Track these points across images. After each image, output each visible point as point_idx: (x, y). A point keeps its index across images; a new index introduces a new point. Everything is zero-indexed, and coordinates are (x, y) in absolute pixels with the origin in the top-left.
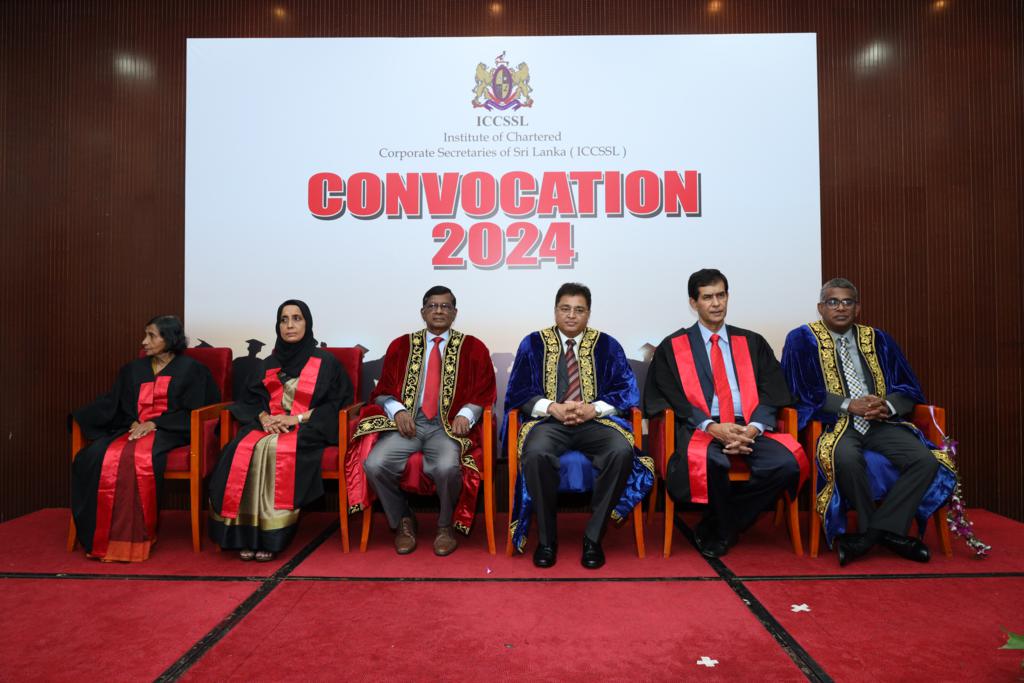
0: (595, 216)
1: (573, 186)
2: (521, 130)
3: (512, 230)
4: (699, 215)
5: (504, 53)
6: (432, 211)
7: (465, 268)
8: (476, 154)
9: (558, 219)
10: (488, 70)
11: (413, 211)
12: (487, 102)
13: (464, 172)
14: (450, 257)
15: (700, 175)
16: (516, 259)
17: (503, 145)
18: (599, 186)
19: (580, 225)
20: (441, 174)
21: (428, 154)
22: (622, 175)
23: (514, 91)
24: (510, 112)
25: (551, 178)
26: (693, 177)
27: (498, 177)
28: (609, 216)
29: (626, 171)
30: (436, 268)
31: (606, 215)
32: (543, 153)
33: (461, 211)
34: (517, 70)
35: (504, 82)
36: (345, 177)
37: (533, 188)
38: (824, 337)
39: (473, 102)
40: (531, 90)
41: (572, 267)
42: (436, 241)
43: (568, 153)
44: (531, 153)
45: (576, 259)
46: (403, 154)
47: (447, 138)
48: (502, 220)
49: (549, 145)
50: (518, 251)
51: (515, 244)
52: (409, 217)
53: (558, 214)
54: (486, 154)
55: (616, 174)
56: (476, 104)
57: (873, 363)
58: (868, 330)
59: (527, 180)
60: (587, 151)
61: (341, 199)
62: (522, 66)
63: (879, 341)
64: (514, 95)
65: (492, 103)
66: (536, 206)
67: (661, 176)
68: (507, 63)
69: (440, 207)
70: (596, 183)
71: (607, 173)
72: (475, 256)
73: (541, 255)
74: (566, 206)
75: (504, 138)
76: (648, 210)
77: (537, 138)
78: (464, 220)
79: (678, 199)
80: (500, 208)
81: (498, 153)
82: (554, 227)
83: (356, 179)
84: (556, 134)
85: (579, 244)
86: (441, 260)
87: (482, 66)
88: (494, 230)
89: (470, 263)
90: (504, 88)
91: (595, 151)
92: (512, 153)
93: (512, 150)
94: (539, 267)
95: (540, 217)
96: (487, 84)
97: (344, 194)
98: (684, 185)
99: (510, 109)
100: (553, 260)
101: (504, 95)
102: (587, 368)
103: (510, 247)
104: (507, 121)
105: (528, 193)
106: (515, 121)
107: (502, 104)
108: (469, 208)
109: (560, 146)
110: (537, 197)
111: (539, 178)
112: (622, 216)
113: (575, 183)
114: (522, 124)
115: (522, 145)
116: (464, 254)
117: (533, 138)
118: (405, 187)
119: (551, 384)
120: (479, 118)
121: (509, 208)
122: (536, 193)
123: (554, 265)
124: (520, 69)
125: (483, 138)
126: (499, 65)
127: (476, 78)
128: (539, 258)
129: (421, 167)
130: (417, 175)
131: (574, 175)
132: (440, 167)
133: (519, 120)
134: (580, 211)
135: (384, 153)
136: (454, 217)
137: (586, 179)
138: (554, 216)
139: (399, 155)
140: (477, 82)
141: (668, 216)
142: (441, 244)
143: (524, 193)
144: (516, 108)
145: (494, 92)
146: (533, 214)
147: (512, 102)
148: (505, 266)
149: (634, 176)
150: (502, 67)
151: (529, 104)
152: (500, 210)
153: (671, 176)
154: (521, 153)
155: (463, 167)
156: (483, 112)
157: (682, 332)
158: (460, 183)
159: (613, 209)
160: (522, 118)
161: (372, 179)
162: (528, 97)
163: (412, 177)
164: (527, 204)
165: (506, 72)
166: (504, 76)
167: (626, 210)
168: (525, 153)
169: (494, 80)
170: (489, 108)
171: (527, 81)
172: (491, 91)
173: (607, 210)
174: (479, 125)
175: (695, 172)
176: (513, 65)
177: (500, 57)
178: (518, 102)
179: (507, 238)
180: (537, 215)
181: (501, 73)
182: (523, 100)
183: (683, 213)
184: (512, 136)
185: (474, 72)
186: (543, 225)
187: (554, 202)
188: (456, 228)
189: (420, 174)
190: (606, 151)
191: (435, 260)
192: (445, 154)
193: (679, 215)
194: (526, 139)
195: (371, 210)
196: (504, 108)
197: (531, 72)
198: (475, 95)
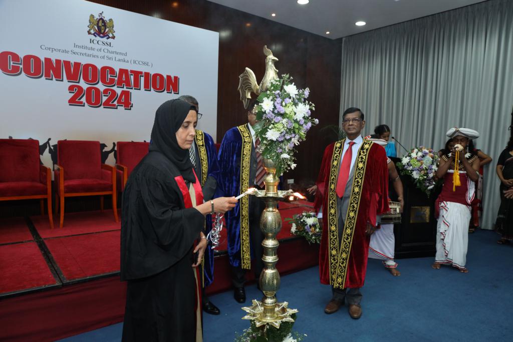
0: (140, 89)
2: (108, 47)
3: (106, 91)
4: (178, 94)
5: (103, 12)
6: (68, 78)
7: (84, 106)
8: (89, 56)
9: (125, 89)
10: (95, 19)
11: (59, 77)
12: (95, 33)
13: (83, 63)
14: (77, 100)
15: (179, 78)
16: (107, 105)
17: (101, 54)
18: (142, 77)
19: (134, 92)
20: (72, 62)
21: (66, 52)
23: (107, 30)
24: (105, 39)
25: (122, 70)
26: (177, 79)
27: (99, 67)
28: (145, 90)
29: (152, 73)
30: (70, 105)
31: (144, 89)
32: (119, 60)
33: (82, 80)
34: (108, 22)
35: (102, 26)
36: (22, 56)
37: (114, 74)
39: (88, 32)
40: (115, 31)
41: (130, 109)
42: (70, 92)
43: (129, 62)
44: (114, 59)
45: (132, 106)
46: (53, 50)
47: (75, 46)
48: (101, 87)
49: (122, 57)
50: (107, 101)
51: (106, 98)
52: (57, 80)
53: (125, 87)
54: (94, 56)
55: (149, 73)
56: (89, 33)
59: (112, 71)
60: (137, 62)
61: (19, 67)
62: (111, 20)
64: (107, 32)
65: (97, 34)
66: (116, 82)
67: (165, 77)
68: (104, 17)
69: (71, 77)
70: (141, 76)
71: (145, 72)
72: (89, 101)
73: (118, 103)
74: (128, 84)
75: (102, 50)
76: (160, 90)
77: (117, 53)
78: (84, 85)
79: (171, 86)
80: (100, 81)
81: (99, 57)
82: (123, 92)
83: (28, 58)
84: (125, 53)
85: (133, 100)
86: (73, 102)
87: (92, 16)
88: (97, 90)
89: (86, 104)
90: (102, 28)
91: (141, 63)
92: (106, 58)
94: (117, 108)
95: (118, 87)
96: (95, 25)
97: (21, 64)
98: (173, 81)
99: (105, 38)
100: (122, 106)
101: (102, 31)
103: (104, 99)
104: (103, 43)
105: (112, 76)
106: (107, 44)
107: (101, 35)
108: (86, 79)
109: (126, 58)
110: (116, 79)
111: (117, 71)
112: (150, 91)
113: (132, 75)
115: (110, 55)
116: (84, 100)
117: (115, 53)
118: (55, 65)
120: (91, 40)
121: (104, 82)
122: (116, 77)
123: (123, 108)
125: (92, 49)
126: (100, 17)
127: (90, 21)
128: (117, 105)
129: (63, 57)
130: (60, 61)
131: (132, 71)
132: (73, 59)
133: (109, 44)
134: (134, 87)
135: (43, 48)
136: (79, 82)
137: (137, 74)
138: (123, 87)
139: (51, 49)
140: (90, 23)
141: (168, 93)
142: (73, 94)
143: (111, 76)
144: (108, 38)
145: (98, 29)
146: (114, 86)
147: (105, 35)
148: (102, 106)
149: (155, 75)
150: (101, 19)
151: (113, 37)
152: (100, 83)
153: (169, 77)
154: (110, 59)
155: (84, 61)
156: (92, 37)
158: (81, 68)
161: (37, 59)
162: (113, 35)
163: (58, 62)
164: (112, 81)
165: (103, 21)
166: (102, 23)
167: (152, 89)
169: (98, 24)
170: (95, 36)
171: (113, 27)
172: (96, 28)
173: (145, 88)
174: (91, 43)
175: (177, 77)
176: (107, 19)
177: (101, 14)
178: (108, 36)
179: (103, 95)
180: (116, 86)
181: (101, 21)
182: (111, 35)
183: (173, 92)
184: (106, 51)
185: (89, 18)
186: (119, 91)
187: (123, 82)
188: (80, 88)
189: (62, 61)
190: (145, 64)
191: (70, 101)
192: (74, 53)
193: (171, 93)
194: (112, 52)
195: (36, 74)
196: (102, 37)
197: (114, 24)
198: (89, 29)
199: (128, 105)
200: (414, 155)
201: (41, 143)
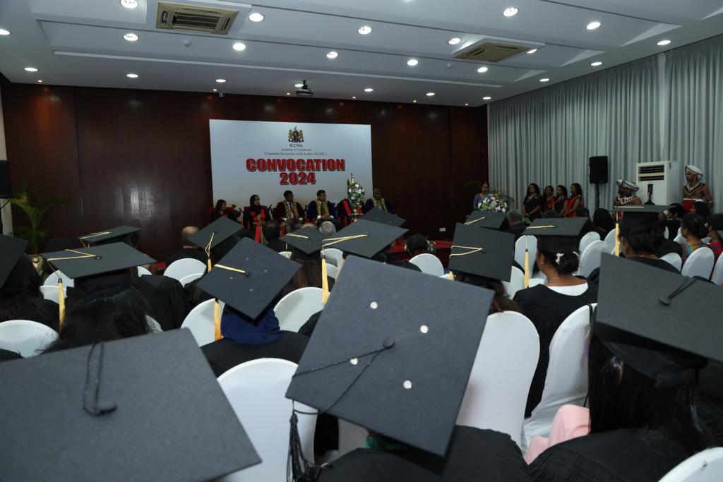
0: (320, 171)
2: (301, 148)
3: (300, 174)
4: (344, 170)
6: (279, 169)
8: (290, 154)
9: (311, 172)
10: (292, 132)
11: (275, 170)
12: (292, 140)
13: (287, 159)
16: (302, 182)
17: (297, 152)
18: (321, 163)
19: (316, 173)
20: (281, 159)
21: (277, 154)
23: (299, 137)
25: (309, 161)
26: (343, 161)
27: (296, 160)
28: (323, 171)
29: (327, 159)
30: (281, 184)
32: (307, 154)
33: (287, 169)
34: (299, 132)
35: (296, 135)
36: (256, 160)
37: (304, 163)
38: (375, 201)
40: (303, 137)
42: (281, 177)
43: (313, 154)
44: (304, 154)
45: (316, 182)
47: (282, 150)
48: (297, 172)
49: (308, 152)
50: (301, 180)
51: (301, 178)
53: (311, 170)
54: (292, 154)
55: (325, 160)
56: (289, 141)
57: (384, 206)
58: (383, 199)
59: (303, 161)
60: (317, 154)
62: (301, 131)
63: (386, 202)
65: (294, 141)
66: (305, 168)
67: (335, 160)
69: (282, 168)
71: (323, 160)
72: (291, 181)
73: (307, 180)
74: (313, 168)
75: (297, 150)
76: (332, 169)
77: (305, 150)
78: (288, 172)
79: (339, 166)
81: (296, 154)
82: (310, 174)
83: (259, 160)
84: (310, 149)
85: (316, 178)
86: (283, 182)
88: (295, 174)
89: (289, 183)
91: (320, 154)
92: (299, 154)
94: (307, 184)
96: (292, 135)
97: (256, 165)
98: (341, 163)
99: (298, 142)
100: (310, 182)
101: (297, 138)
102: (327, 209)
103: (299, 179)
104: (297, 145)
107: (296, 141)
108: (289, 169)
109: (311, 152)
111: (306, 161)
112: (326, 171)
113: (315, 162)
115: (301, 152)
116: (288, 181)
118: (272, 163)
119: (319, 212)
120: (290, 145)
121: (299, 169)
122: (305, 165)
125: (292, 150)
127: (289, 133)
128: (307, 182)
129: (276, 157)
131: (315, 160)
132: (281, 158)
133: (301, 145)
134: (316, 170)
135: (266, 154)
136: (285, 171)
137: (318, 161)
139: (270, 154)
141: (337, 170)
143: (302, 165)
144: (300, 142)
145: (294, 138)
147: (298, 140)
148: (299, 183)
149: (329, 160)
151: (303, 141)
152: (297, 169)
153: (338, 160)
155: (287, 158)
156: (291, 143)
157: (344, 200)
158: (286, 162)
159: (324, 169)
161: (263, 160)
163: (274, 160)
164: (303, 167)
165: (296, 132)
167: (327, 169)
168: (302, 154)
169: (294, 134)
171: (302, 135)
175: (343, 159)
176: (298, 130)
177: (295, 128)
179: (298, 176)
180: (306, 170)
182: (301, 140)
183: (341, 170)
184: (299, 150)
186: (307, 173)
187: (310, 167)
188: (286, 174)
189: (276, 159)
190: (322, 154)
191: (281, 182)
192: (282, 154)
194: (302, 150)
195: (263, 170)
197: (303, 132)
198: (289, 138)
199: (313, 181)
200: (484, 201)
201: (268, 207)
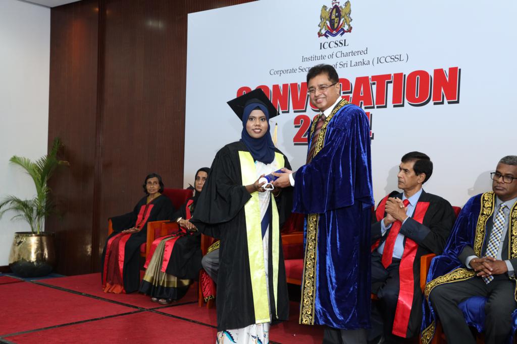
0: (385, 107)
1: (373, 86)
2: (345, 49)
4: (458, 102)
6: (294, 108)
10: (328, 10)
11: (285, 109)
12: (326, 32)
14: (302, 137)
15: (460, 70)
18: (389, 84)
20: (300, 83)
21: (293, 71)
22: (405, 75)
23: (341, 22)
24: (338, 38)
25: (362, 81)
26: (455, 72)
28: (394, 106)
29: (407, 73)
30: (295, 144)
31: (392, 105)
32: (357, 64)
33: (309, 107)
34: (343, 7)
35: (336, 17)
37: (349, 89)
39: (319, 33)
40: (351, 20)
42: (296, 127)
43: (371, 63)
44: (349, 65)
46: (280, 72)
47: (304, 59)
49: (359, 58)
52: (283, 112)
55: (401, 75)
56: (320, 35)
59: (346, 84)
60: (383, 60)
62: (347, 3)
64: (341, 25)
65: (329, 33)
67: (431, 74)
68: (339, 3)
69: (299, 105)
70: (388, 82)
71: (395, 75)
74: (368, 101)
75: (334, 56)
76: (419, 101)
77: (353, 53)
78: (311, 114)
79: (442, 90)
84: (364, 49)
85: (375, 128)
86: (298, 139)
87: (325, 7)
90: (336, 21)
91: (388, 59)
93: (338, 64)
96: (327, 20)
98: (447, 79)
99: (339, 35)
101: (336, 25)
104: (336, 44)
105: (346, 93)
106: (340, 43)
107: (334, 32)
109: (366, 58)
110: (351, 95)
111: (353, 82)
112: (403, 106)
113: (374, 84)
114: (345, 45)
115: (344, 60)
117: (351, 54)
118: (282, 93)
120: (321, 44)
122: (351, 92)
124: (346, 6)
125: (323, 57)
126: (334, 5)
127: (321, 16)
129: (290, 80)
130: (288, 84)
131: (374, 78)
133: (343, 43)
134: (376, 104)
135: (272, 73)
136: (305, 111)
137: (381, 80)
140: (321, 19)
141: (435, 104)
142: (299, 129)
143: (344, 93)
144: (342, 34)
145: (330, 24)
147: (340, 30)
149: (413, 75)
150: (336, 7)
151: (349, 31)
153: (439, 73)
156: (323, 39)
159: (398, 102)
160: (345, 40)
161: (266, 89)
162: (349, 25)
163: (285, 86)
166: (336, 12)
167: (406, 101)
168: (345, 65)
169: (330, 17)
170: (327, 36)
171: (349, 15)
172: (328, 23)
173: (393, 103)
174: (321, 49)
175: (456, 68)
176: (342, 4)
178: (343, 30)
181: (335, 10)
182: (346, 28)
183: (446, 101)
184: (339, 55)
185: (320, 12)
187: (362, 98)
188: (306, 118)
189: (289, 85)
190: (396, 58)
191: (295, 140)
192: (302, 70)
193: (442, 103)
194: (347, 55)
196: (335, 35)
197: (352, 8)
198: (320, 28)
